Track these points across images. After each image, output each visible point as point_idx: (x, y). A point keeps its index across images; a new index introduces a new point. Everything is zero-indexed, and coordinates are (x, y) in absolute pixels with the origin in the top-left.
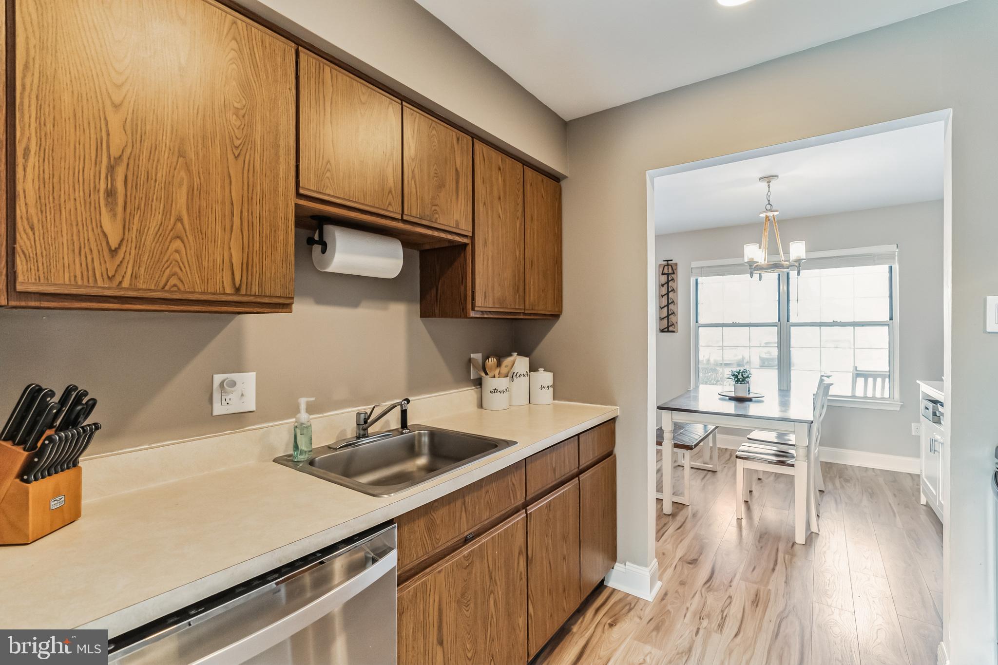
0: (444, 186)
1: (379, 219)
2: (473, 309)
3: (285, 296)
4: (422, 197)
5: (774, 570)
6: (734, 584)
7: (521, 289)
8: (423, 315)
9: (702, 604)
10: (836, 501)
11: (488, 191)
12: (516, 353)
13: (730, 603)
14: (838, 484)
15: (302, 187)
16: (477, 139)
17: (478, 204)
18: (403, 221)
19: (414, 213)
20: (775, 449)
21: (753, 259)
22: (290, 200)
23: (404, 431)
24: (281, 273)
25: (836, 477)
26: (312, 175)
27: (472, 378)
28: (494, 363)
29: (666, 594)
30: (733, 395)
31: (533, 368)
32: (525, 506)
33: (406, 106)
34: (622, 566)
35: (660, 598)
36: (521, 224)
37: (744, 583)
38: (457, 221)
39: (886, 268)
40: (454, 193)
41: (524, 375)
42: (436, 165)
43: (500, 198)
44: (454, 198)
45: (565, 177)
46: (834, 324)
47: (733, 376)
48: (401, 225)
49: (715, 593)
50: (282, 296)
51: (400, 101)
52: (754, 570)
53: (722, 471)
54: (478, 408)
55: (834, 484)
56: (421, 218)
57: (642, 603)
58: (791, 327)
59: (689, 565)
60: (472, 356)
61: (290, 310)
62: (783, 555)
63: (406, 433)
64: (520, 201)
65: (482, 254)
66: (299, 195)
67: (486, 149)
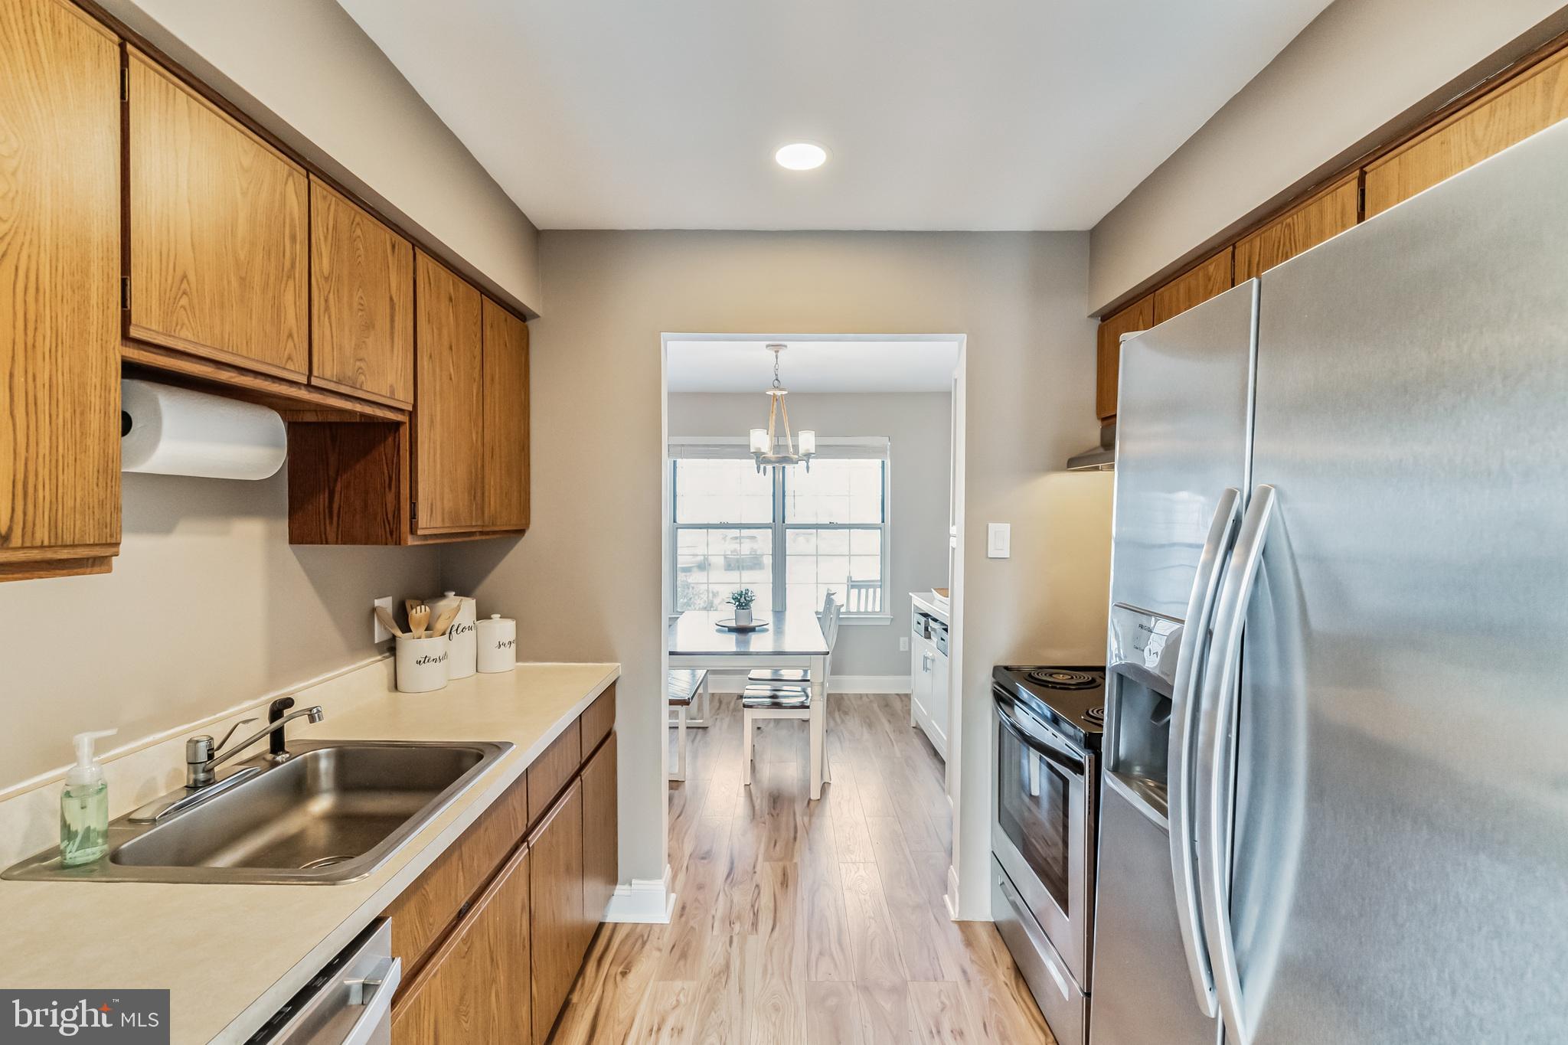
0: (373, 327)
1: (267, 383)
2: (413, 530)
3: (104, 542)
4: (340, 345)
5: (795, 839)
6: (758, 868)
7: (479, 494)
8: (295, 539)
9: (729, 905)
10: (839, 738)
11: (435, 335)
12: (454, 593)
13: (759, 894)
14: (838, 720)
15: (136, 325)
16: (419, 248)
17: (422, 357)
18: (309, 386)
19: (328, 375)
20: (769, 687)
21: (760, 449)
22: (111, 350)
23: (279, 758)
24: (96, 496)
25: (834, 711)
26: (154, 302)
27: (376, 641)
28: (426, 615)
29: (684, 908)
30: (733, 624)
31: (483, 614)
32: (524, 838)
33: (315, 182)
34: (626, 887)
35: (679, 915)
36: (478, 389)
37: (768, 863)
38: (391, 386)
39: (879, 462)
40: (388, 339)
41: (470, 628)
42: (360, 290)
43: (451, 348)
44: (388, 347)
45: (535, 316)
46: (832, 526)
47: (733, 599)
48: (303, 394)
49: (740, 887)
50: (96, 542)
51: (304, 172)
52: (775, 845)
53: (714, 725)
54: (390, 691)
55: (834, 719)
56: (339, 382)
57: (657, 929)
58: (787, 530)
59: (702, 861)
60: (377, 603)
61: (107, 567)
62: (801, 818)
63: (283, 763)
64: (477, 352)
65: (427, 441)
66: (126, 337)
67: (432, 264)
